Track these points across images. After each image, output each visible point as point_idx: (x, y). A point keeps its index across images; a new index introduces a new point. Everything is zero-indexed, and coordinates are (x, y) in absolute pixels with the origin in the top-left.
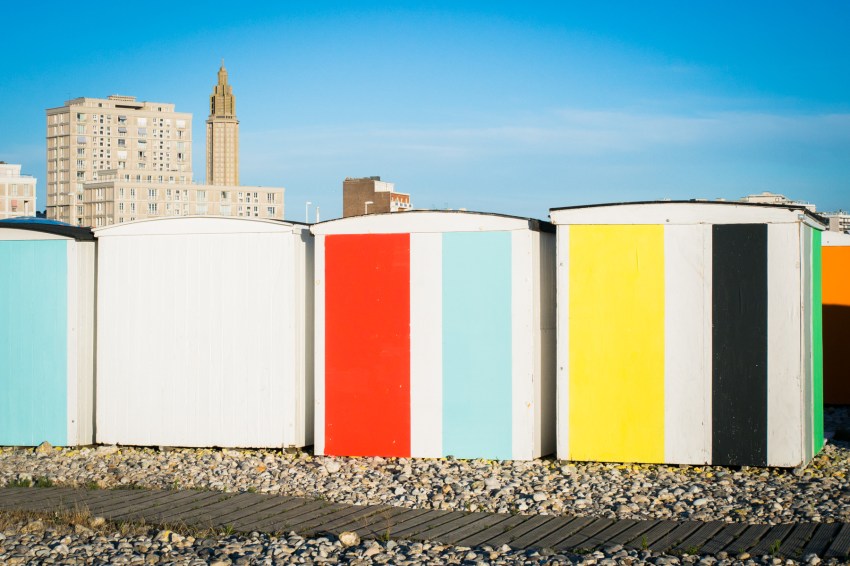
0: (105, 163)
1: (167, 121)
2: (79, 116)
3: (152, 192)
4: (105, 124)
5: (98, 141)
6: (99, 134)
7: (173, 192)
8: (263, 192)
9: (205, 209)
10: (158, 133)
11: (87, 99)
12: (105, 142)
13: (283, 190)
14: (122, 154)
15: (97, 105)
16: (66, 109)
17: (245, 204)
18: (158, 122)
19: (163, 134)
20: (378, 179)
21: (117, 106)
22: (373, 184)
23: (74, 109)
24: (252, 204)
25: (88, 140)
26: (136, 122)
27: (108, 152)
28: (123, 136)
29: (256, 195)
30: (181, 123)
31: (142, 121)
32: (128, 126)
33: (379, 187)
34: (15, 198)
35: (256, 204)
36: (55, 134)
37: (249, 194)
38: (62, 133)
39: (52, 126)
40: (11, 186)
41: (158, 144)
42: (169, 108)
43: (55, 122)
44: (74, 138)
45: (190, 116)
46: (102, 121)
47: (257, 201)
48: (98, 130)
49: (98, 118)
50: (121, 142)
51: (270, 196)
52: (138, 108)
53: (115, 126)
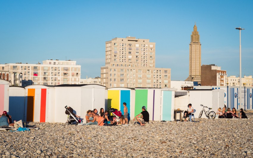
0: (124, 60)
1: (147, 45)
2: (115, 44)
3: (122, 70)
4: (124, 47)
5: (121, 52)
6: (122, 50)
7: (130, 70)
8: (163, 70)
9: (142, 76)
10: (143, 49)
11: (118, 38)
12: (124, 53)
13: (170, 69)
14: (130, 57)
15: (121, 40)
16: (110, 42)
17: (156, 74)
18: (143, 45)
19: (145, 50)
20: (214, 65)
21: (128, 40)
22: (211, 67)
23: (113, 42)
24: (159, 74)
25: (118, 52)
26: (135, 46)
27: (125, 56)
28: (130, 51)
29: (160, 71)
30: (151, 46)
31: (137, 45)
32: (132, 47)
33: (213, 68)
34: (73, 72)
35: (160, 74)
36: (108, 50)
37: (157, 71)
38: (110, 50)
39: (107, 47)
40: (72, 68)
41: (143, 53)
42: (147, 41)
43: (108, 46)
44: (113, 51)
45: (155, 43)
46: (123, 46)
47: (160, 73)
48: (121, 48)
49: (121, 45)
50: (130, 53)
51: (166, 71)
52: (136, 41)
53: (128, 47)
